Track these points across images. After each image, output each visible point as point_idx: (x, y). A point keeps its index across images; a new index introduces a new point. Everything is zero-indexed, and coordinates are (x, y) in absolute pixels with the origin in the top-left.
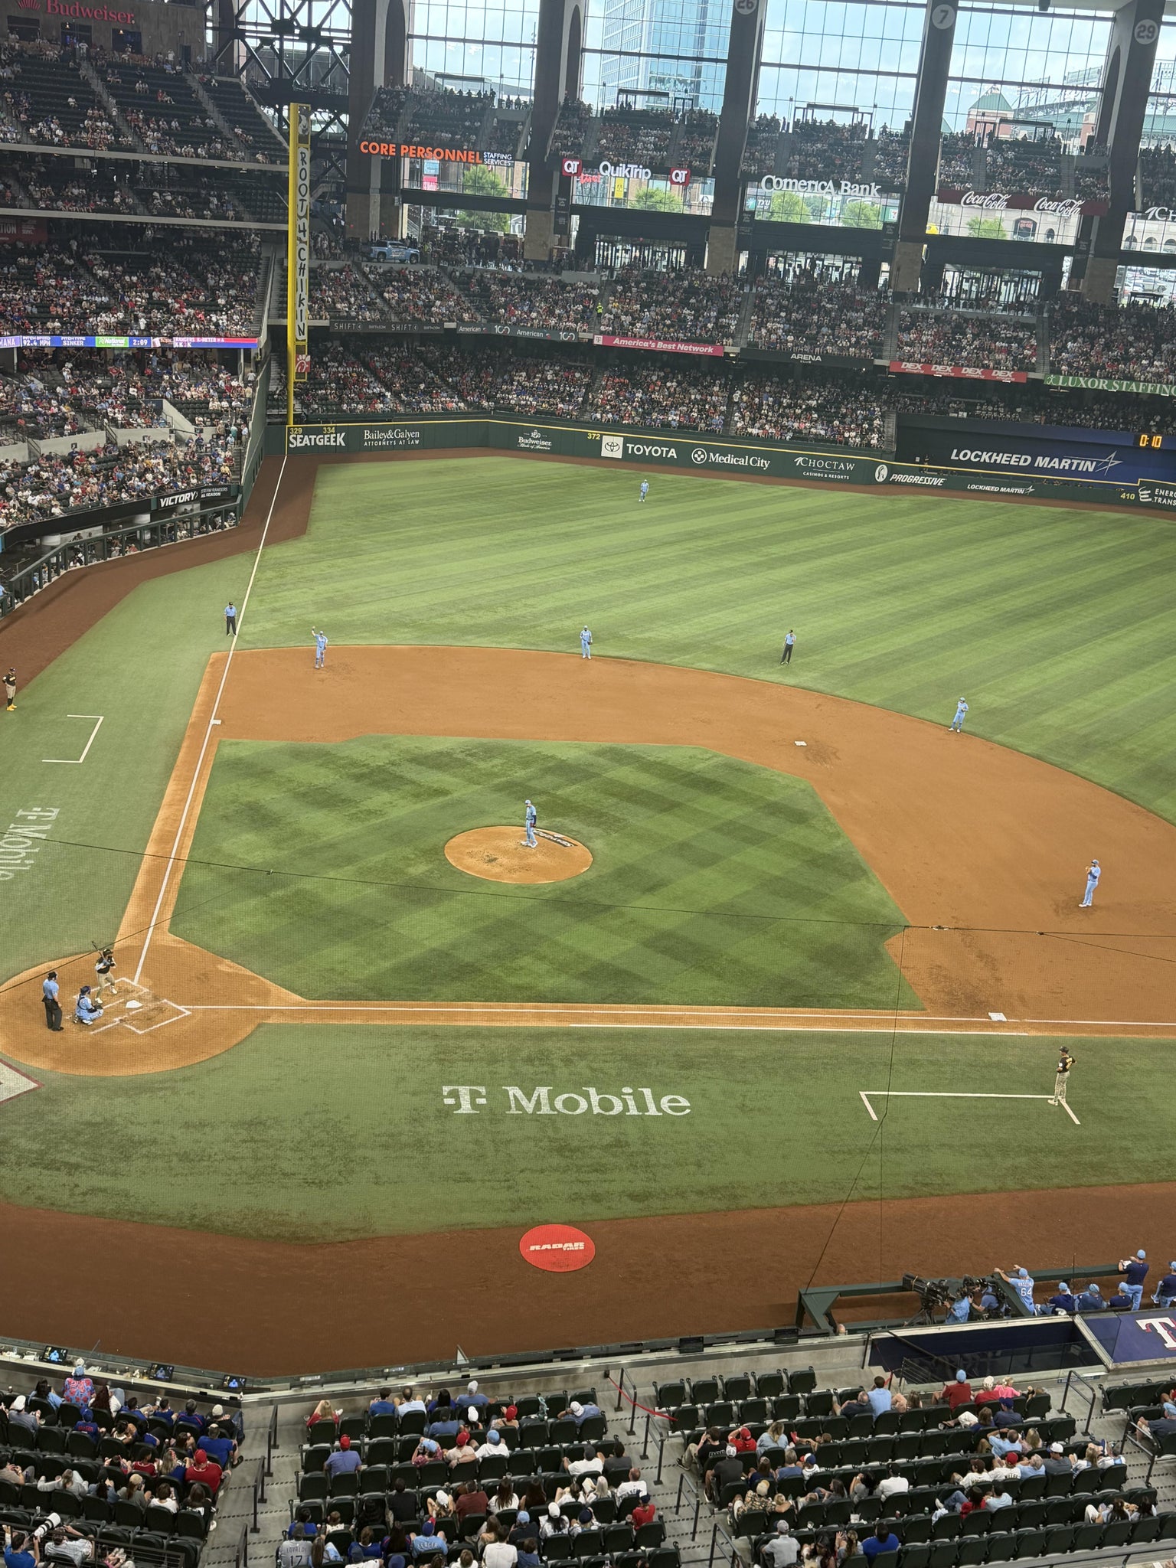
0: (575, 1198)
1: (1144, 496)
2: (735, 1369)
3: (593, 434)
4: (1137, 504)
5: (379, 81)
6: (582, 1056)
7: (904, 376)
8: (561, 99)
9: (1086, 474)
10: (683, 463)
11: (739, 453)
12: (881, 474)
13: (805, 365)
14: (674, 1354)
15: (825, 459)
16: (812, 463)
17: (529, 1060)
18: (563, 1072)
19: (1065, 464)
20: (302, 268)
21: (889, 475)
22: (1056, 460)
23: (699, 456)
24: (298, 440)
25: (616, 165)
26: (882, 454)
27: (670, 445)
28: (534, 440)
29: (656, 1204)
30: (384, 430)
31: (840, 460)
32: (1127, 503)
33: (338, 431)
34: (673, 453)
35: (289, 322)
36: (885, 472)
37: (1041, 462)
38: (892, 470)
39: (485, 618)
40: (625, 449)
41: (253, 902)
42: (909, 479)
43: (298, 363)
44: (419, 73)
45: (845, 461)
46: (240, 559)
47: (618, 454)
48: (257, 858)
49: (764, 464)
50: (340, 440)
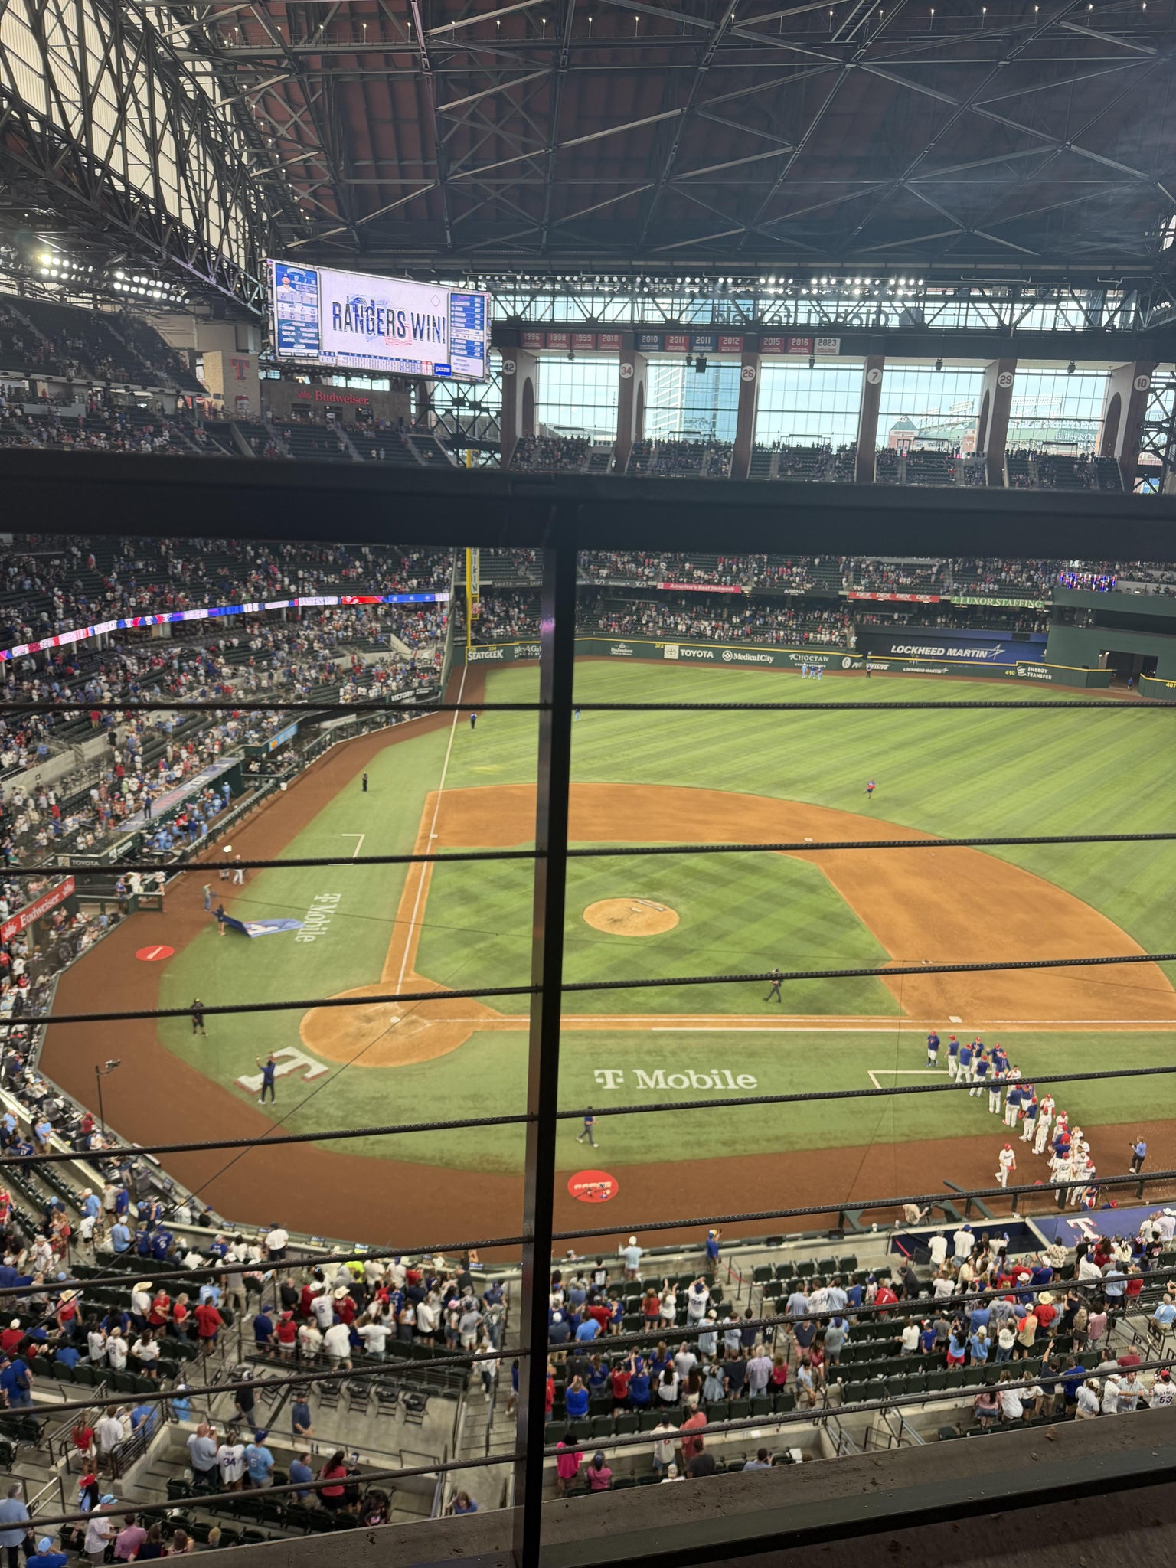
0: (686, 1144)
1: (1021, 672)
2: (804, 1257)
3: (659, 645)
4: (1016, 677)
5: (519, 434)
6: (684, 1049)
7: (857, 600)
8: (633, 439)
9: (981, 659)
10: (717, 661)
11: (754, 653)
12: (846, 663)
13: (794, 597)
14: (763, 1247)
15: (810, 654)
16: (801, 658)
17: (649, 1052)
18: (671, 1060)
19: (967, 653)
21: (852, 663)
22: (961, 651)
23: (727, 656)
24: (473, 655)
26: (848, 651)
28: (622, 649)
29: (739, 1147)
30: (525, 646)
31: (819, 655)
32: (1010, 676)
33: (498, 648)
34: (711, 654)
35: (467, 583)
36: (849, 662)
37: (951, 652)
38: (853, 660)
39: (597, 764)
40: (680, 653)
41: (465, 951)
42: (865, 665)
43: (474, 608)
44: (543, 427)
45: (823, 656)
46: (441, 732)
47: (676, 656)
48: (464, 923)
49: (769, 659)
50: (499, 654)
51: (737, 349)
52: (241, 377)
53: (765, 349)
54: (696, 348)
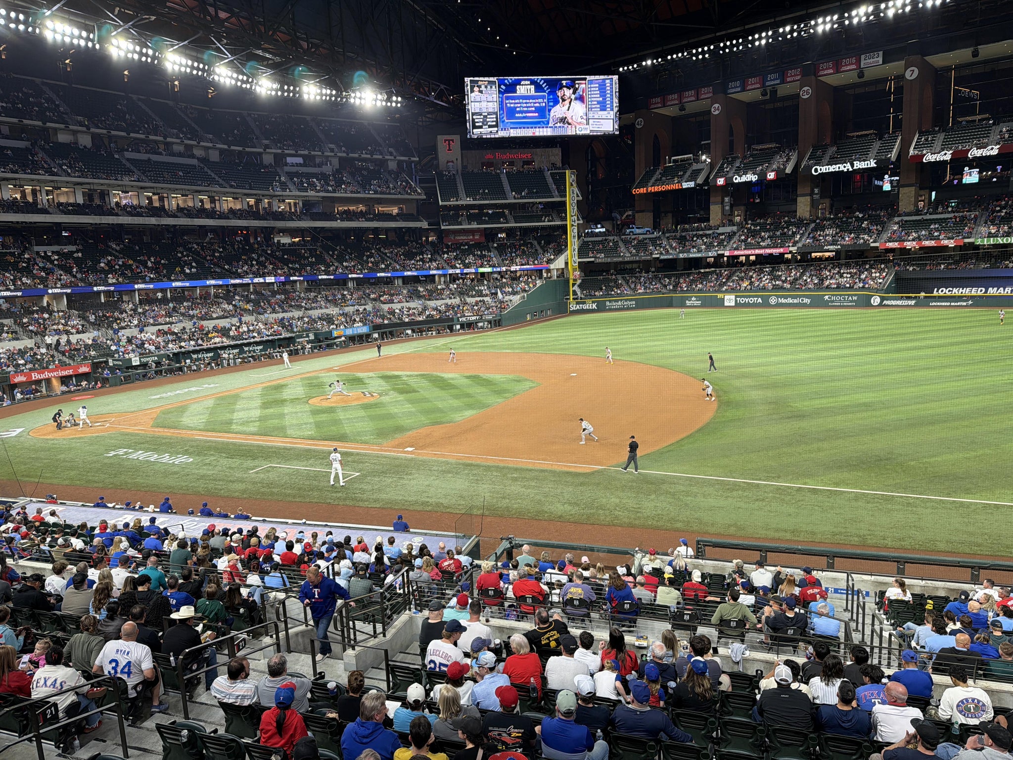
3: (720, 296)
10: (766, 305)
11: (794, 297)
12: (876, 300)
15: (841, 295)
16: (833, 298)
19: (1008, 291)
20: (574, 237)
21: (882, 301)
22: (1002, 289)
23: (773, 300)
24: (573, 307)
25: (740, 176)
26: (877, 291)
27: (757, 296)
28: (694, 301)
30: (617, 301)
31: (849, 295)
33: (593, 302)
34: (760, 300)
35: (569, 259)
36: (878, 300)
37: (992, 291)
38: (883, 299)
40: (736, 301)
42: (894, 303)
43: (575, 274)
45: (852, 295)
47: (733, 304)
49: (807, 301)
50: (594, 306)
51: (799, 77)
52: (449, 150)
53: (821, 73)
54: (768, 84)
